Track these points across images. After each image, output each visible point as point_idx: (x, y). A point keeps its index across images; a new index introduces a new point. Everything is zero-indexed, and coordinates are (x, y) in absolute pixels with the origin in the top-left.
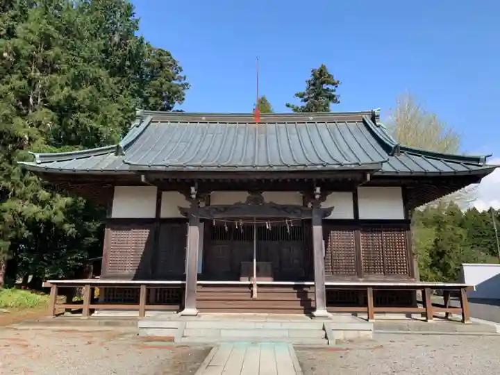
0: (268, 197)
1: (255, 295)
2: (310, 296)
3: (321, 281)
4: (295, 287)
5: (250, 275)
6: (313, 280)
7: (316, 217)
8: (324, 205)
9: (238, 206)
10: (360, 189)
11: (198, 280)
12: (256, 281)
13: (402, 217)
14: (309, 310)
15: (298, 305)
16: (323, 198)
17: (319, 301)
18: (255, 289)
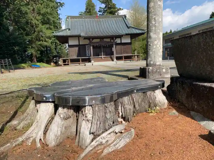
0: (105, 40)
1: (103, 59)
2: (113, 58)
3: (115, 55)
4: (110, 57)
5: (101, 55)
6: (113, 55)
7: (114, 43)
8: (115, 41)
9: (97, 42)
10: (122, 38)
11: (94, 56)
12: (103, 56)
13: (130, 42)
14: (113, 60)
15: (111, 60)
16: (115, 40)
17: (115, 58)
18: (103, 58)
